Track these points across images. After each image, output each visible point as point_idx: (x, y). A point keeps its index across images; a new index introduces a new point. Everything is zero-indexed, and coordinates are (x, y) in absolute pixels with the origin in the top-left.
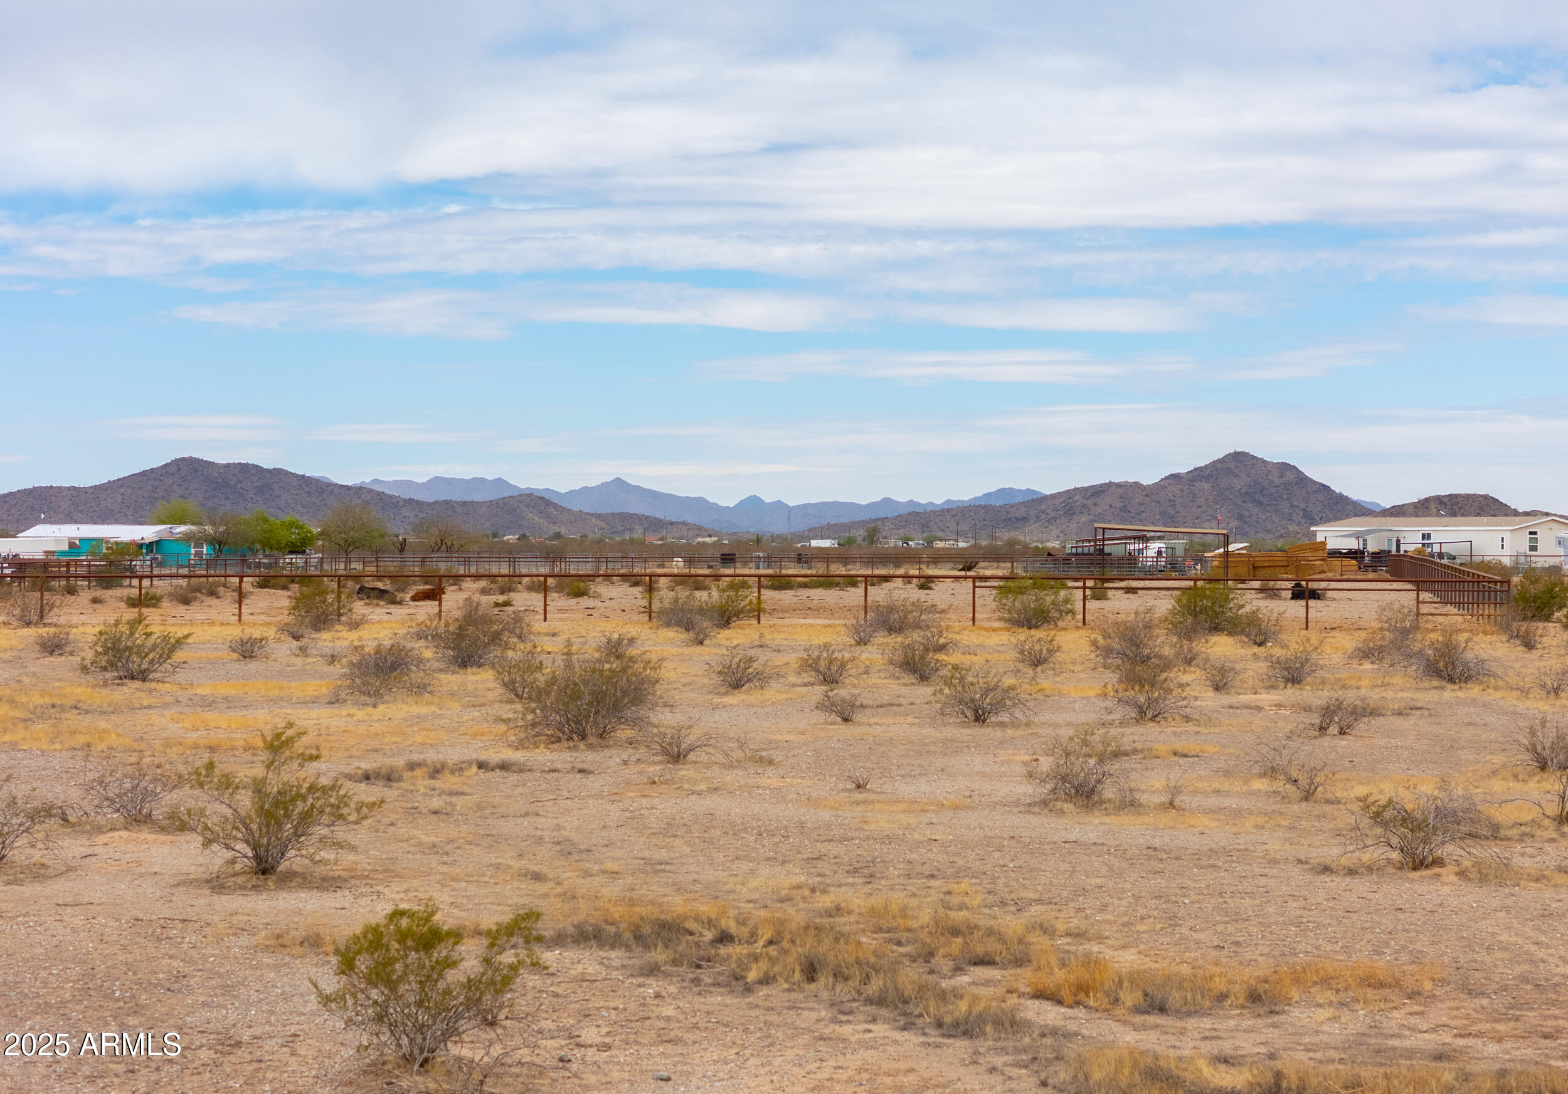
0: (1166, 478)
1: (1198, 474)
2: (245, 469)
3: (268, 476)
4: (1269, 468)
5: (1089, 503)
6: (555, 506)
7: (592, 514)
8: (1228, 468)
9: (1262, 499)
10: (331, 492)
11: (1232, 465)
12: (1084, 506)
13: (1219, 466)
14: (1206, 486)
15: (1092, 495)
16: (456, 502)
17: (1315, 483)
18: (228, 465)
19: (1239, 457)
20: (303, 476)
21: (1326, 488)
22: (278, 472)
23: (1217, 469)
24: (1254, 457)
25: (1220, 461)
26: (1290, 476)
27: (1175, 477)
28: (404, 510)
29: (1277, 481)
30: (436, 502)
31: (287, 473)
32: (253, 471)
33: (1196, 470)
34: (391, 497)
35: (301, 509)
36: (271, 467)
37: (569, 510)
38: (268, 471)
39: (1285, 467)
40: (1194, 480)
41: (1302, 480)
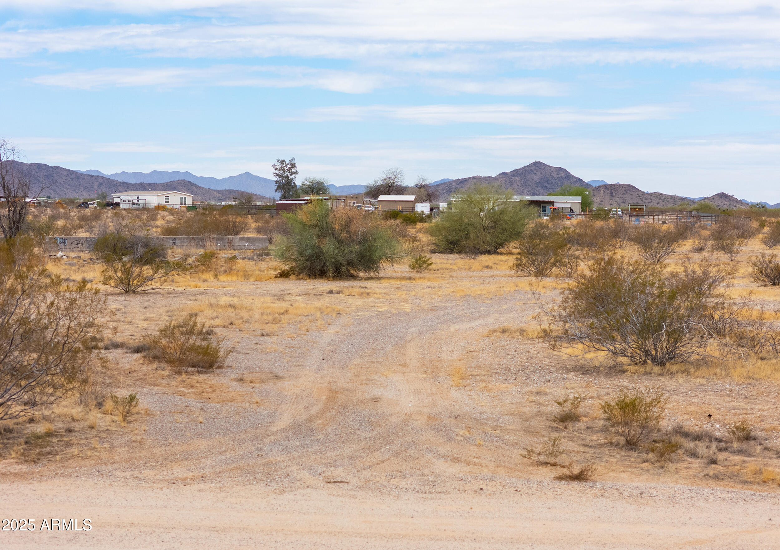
0: (500, 174)
1: (516, 173)
2: (39, 166)
3: (51, 170)
4: (552, 170)
5: (459, 186)
6: (196, 186)
7: (215, 190)
8: (531, 170)
9: (547, 185)
10: (83, 178)
11: (533, 168)
12: (456, 188)
13: (527, 169)
14: (518, 178)
15: (461, 183)
16: (146, 184)
17: (575, 178)
18: (31, 165)
19: (537, 165)
20: (69, 170)
21: (580, 180)
22: (57, 168)
23: (525, 170)
24: (545, 164)
25: (527, 166)
26: (562, 174)
27: (504, 174)
28: (120, 187)
29: (555, 176)
30: (136, 184)
31: (61, 168)
32: (44, 168)
33: (515, 170)
34: (113, 181)
35: (67, 187)
36: (53, 166)
37: (203, 188)
38: (52, 167)
39: (560, 169)
40: (513, 176)
41: (568, 176)
